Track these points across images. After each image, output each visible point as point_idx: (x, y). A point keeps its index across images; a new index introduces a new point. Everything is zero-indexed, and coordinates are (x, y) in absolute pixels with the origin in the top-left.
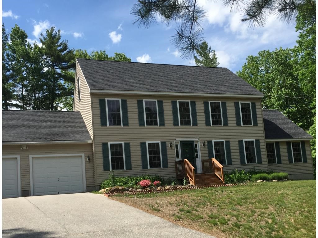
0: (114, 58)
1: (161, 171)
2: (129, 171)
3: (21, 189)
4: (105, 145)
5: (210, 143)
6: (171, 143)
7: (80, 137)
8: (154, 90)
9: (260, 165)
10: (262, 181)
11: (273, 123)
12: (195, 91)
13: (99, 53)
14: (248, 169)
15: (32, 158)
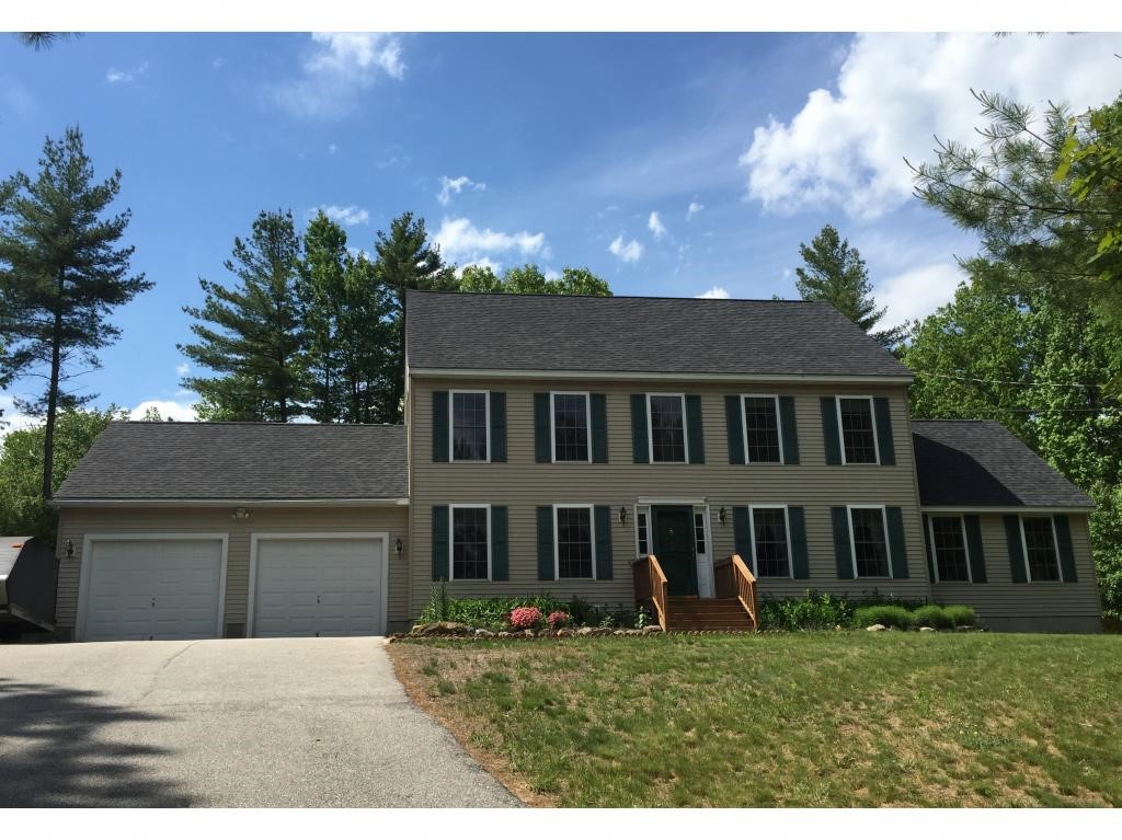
0: (562, 284)
1: (590, 589)
2: (501, 584)
3: (225, 620)
4: (439, 512)
5: (741, 512)
6: (623, 510)
7: (381, 491)
8: (580, 367)
9: (902, 582)
10: (881, 627)
11: (969, 457)
12: (700, 367)
13: (523, 271)
14: (861, 594)
15: (259, 541)
